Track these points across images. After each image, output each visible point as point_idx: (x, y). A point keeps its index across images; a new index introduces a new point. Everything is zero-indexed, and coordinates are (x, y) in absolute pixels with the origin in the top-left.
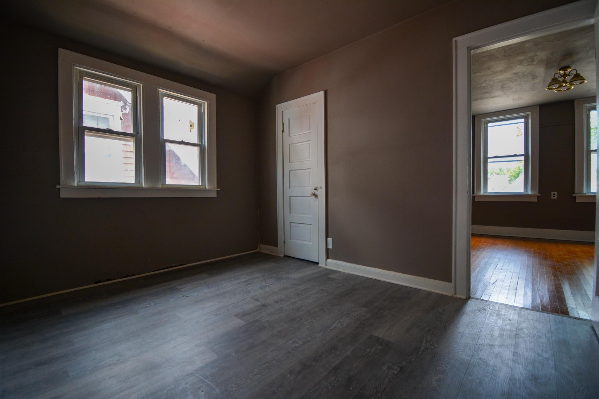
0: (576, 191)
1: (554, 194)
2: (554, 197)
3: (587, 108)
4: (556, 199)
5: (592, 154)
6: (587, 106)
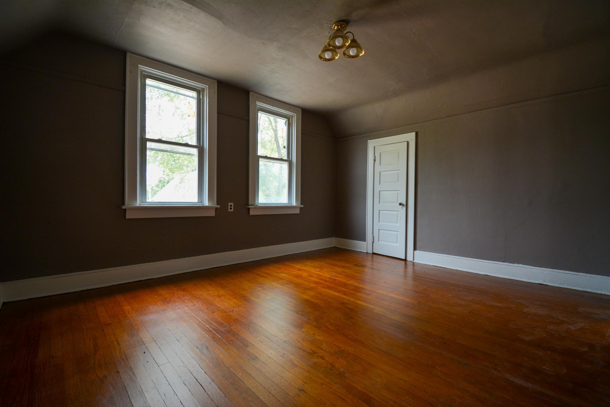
0: (250, 203)
1: (231, 206)
2: (231, 209)
4: (232, 212)
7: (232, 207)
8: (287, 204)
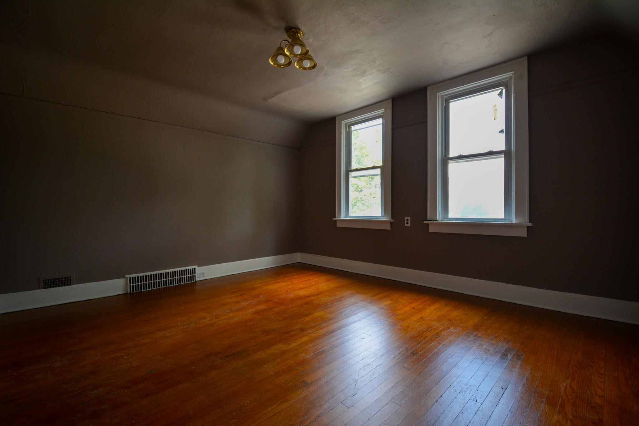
0: (429, 217)
1: (407, 220)
3: (444, 97)
5: (451, 163)
6: (443, 94)
7: (406, 222)
8: (504, 220)
